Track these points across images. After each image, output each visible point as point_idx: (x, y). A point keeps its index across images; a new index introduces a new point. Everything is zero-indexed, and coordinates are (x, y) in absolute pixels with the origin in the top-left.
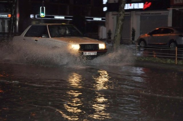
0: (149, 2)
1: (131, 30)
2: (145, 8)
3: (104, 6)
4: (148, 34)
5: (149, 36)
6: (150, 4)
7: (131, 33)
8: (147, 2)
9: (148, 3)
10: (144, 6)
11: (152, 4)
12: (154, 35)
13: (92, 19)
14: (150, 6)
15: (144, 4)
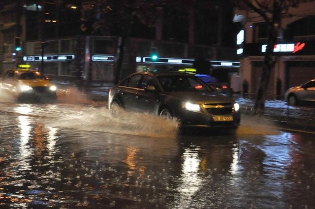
0: (301, 43)
1: (276, 80)
2: (297, 50)
3: (239, 47)
4: (301, 88)
5: (302, 89)
6: (303, 45)
7: (275, 84)
8: (299, 43)
9: (300, 45)
10: (295, 49)
11: (305, 45)
12: (309, 89)
13: (220, 64)
14: (303, 48)
15: (295, 45)
